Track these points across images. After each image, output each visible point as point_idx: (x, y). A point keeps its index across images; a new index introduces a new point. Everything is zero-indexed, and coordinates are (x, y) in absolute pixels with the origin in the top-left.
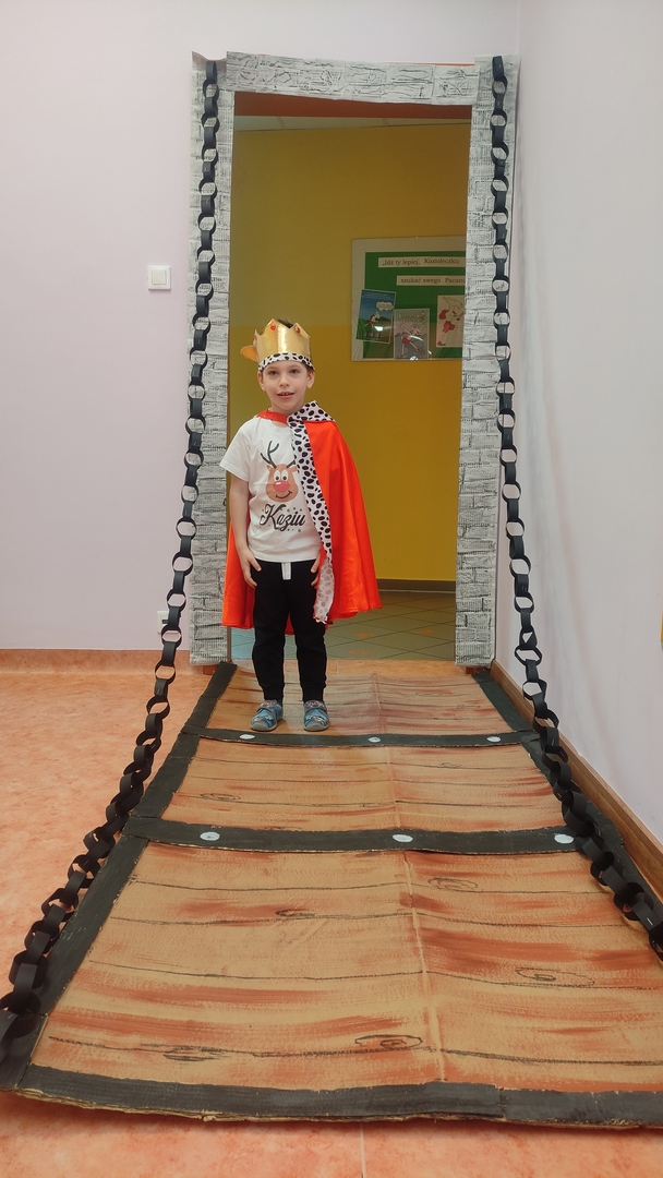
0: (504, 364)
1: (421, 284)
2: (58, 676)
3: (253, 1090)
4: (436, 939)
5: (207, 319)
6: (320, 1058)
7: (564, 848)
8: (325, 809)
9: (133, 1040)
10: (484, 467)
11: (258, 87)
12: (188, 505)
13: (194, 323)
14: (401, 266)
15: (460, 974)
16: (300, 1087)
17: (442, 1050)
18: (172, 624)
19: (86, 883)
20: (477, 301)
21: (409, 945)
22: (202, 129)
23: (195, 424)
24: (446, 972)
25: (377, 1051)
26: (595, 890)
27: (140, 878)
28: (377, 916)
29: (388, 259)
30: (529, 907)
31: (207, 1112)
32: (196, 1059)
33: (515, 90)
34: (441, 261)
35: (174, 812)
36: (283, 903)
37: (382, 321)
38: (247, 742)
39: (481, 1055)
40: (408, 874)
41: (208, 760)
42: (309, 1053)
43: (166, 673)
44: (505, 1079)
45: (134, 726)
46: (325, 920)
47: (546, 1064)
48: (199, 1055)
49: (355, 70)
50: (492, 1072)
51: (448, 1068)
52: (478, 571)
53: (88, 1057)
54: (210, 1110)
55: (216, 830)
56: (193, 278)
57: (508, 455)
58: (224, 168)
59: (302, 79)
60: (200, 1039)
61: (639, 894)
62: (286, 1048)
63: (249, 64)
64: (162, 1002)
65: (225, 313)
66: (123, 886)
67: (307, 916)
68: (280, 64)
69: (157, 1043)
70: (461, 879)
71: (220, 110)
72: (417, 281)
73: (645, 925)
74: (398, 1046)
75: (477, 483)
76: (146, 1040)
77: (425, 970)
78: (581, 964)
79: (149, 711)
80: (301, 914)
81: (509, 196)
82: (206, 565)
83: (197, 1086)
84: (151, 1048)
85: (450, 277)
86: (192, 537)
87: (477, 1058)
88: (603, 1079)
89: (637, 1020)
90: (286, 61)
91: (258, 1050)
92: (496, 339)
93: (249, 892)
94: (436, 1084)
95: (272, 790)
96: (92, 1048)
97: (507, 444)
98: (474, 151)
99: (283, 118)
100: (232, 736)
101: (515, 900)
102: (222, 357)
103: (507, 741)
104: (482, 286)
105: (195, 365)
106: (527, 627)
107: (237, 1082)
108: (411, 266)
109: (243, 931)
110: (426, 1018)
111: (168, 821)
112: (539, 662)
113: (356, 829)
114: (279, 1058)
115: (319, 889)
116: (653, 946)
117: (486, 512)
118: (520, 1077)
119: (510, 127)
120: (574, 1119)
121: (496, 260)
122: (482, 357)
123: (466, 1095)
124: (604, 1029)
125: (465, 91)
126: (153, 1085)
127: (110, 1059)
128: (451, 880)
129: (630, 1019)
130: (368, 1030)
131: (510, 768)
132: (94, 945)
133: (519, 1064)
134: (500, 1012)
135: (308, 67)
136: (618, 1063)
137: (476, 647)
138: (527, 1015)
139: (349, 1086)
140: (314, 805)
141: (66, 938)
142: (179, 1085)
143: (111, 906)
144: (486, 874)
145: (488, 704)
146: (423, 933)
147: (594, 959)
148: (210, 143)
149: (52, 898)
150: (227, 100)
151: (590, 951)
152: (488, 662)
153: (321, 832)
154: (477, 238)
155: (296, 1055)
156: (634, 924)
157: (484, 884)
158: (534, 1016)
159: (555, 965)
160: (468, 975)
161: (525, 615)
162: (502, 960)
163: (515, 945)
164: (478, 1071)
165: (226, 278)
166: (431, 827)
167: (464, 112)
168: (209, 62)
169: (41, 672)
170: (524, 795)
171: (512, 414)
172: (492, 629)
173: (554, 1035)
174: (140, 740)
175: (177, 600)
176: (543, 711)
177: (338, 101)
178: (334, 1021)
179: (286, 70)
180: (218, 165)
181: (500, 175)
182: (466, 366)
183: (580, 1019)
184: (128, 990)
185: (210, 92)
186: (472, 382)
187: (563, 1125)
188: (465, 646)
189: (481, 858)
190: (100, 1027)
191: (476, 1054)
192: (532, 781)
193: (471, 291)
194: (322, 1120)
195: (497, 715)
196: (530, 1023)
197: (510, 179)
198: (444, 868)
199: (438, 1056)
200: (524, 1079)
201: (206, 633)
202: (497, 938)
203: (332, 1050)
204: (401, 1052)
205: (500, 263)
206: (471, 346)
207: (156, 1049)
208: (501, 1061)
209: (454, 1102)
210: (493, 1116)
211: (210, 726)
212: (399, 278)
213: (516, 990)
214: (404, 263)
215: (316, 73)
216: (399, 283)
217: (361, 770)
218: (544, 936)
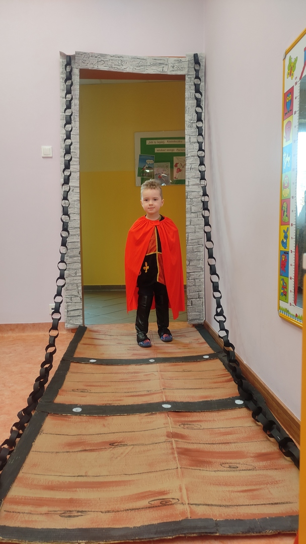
0: (204, 188)
1: (166, 151)
2: (2, 337)
3: (102, 529)
4: (184, 452)
5: (69, 170)
6: (133, 512)
7: (240, 406)
8: (131, 394)
9: (44, 509)
10: (197, 234)
11: (90, 67)
12: (63, 255)
13: (63, 172)
14: (157, 144)
15: (195, 468)
16: (124, 526)
17: (188, 504)
18: (57, 310)
19: (19, 436)
20: (191, 160)
21: (171, 456)
22: (65, 85)
23: (65, 218)
24: (189, 467)
25: (159, 506)
26: (254, 425)
27: (44, 432)
28: (156, 443)
29: (151, 141)
30: (225, 435)
32: (74, 516)
33: (204, 68)
34: (174, 142)
35: (60, 399)
36: (112, 440)
37: (149, 168)
38: (93, 363)
39: (206, 505)
40: (170, 423)
41: (75, 373)
42: (128, 510)
43: (54, 333)
44: (218, 515)
45: (40, 359)
46: (132, 447)
47: (236, 507)
48: (76, 514)
49: (133, 60)
50: (211, 512)
51: (192, 512)
52: (196, 280)
53: (23, 519)
54: (82, 540)
55: (80, 407)
56: (63, 152)
57: (207, 229)
58: (76, 103)
59: (110, 63)
60: (76, 506)
61: (274, 425)
62: (117, 508)
63: (86, 56)
64: (57, 490)
65: (78, 167)
66: (37, 436)
67: (124, 445)
68: (99, 57)
69: (56, 510)
70: (194, 423)
71: (73, 77)
72: (164, 150)
73: (277, 440)
74: (168, 503)
75: (194, 241)
76: (51, 509)
77: (179, 467)
78: (249, 460)
79: (46, 351)
80: (121, 445)
81: (203, 114)
82: (72, 282)
83: (75, 529)
84: (53, 513)
85: (179, 149)
86: (65, 270)
87: (205, 507)
88: (262, 513)
89: (275, 484)
90: (102, 55)
91: (103, 510)
92: (200, 177)
93: (96, 436)
94: (186, 520)
95: (105, 386)
96: (25, 515)
97: (207, 224)
98: (187, 94)
99: (102, 80)
100: (86, 361)
101: (219, 432)
102: (77, 187)
103: (212, 357)
104: (193, 154)
105: (65, 191)
106: (219, 306)
107: (94, 526)
108: (161, 144)
109: (94, 454)
110: (181, 489)
111: (57, 404)
112: (225, 321)
113: (145, 403)
114: (114, 513)
115: (129, 432)
116: (280, 449)
117: (199, 253)
118: (224, 514)
119: (202, 84)
120: (249, 532)
121: (198, 142)
122: (194, 185)
123: (200, 524)
124: (261, 489)
125: (182, 69)
126: (55, 530)
127: (34, 519)
128: (190, 425)
129: (272, 484)
130: (154, 497)
131: (214, 370)
132: (24, 465)
133: (224, 508)
134: (214, 484)
135: (112, 58)
136: (267, 504)
137: (197, 315)
138: (226, 485)
139: (146, 524)
140: (125, 392)
141: (10, 462)
142: (67, 529)
143: (32, 445)
144: (205, 421)
145: (203, 340)
146: (177, 450)
147: (255, 457)
148: (69, 92)
149: (3, 444)
150: (76, 72)
151: (253, 453)
152: (202, 321)
153: (129, 405)
154: (190, 133)
155: (122, 511)
156: (272, 439)
157: (204, 425)
158: (229, 485)
159: (238, 461)
160: (199, 468)
161: (218, 300)
162: (213, 460)
163: (219, 453)
164: (205, 513)
165: (78, 152)
166: (179, 400)
167: (182, 78)
168: (67, 56)
170: (221, 382)
171: (209, 210)
172: (204, 306)
173: (239, 493)
174: (43, 365)
175: (58, 299)
176: (228, 344)
177: (126, 73)
178: (138, 494)
179: (103, 59)
180: (73, 101)
181: (199, 105)
182: (187, 189)
183: (250, 485)
184: (41, 485)
185: (68, 69)
186: (190, 196)
187: (244, 535)
188: (192, 315)
190: (29, 504)
192: (224, 375)
193: (188, 155)
194: (135, 541)
195: (207, 345)
196: (227, 489)
197: (203, 107)
198: (186, 419)
199: (187, 507)
200: (226, 515)
201: (72, 313)
202: (211, 450)
203: (138, 508)
204: (170, 506)
205: (200, 144)
206: (189, 180)
207: (55, 513)
208: (215, 507)
209: (195, 528)
210: (213, 533)
211: (75, 356)
212: (156, 149)
213: (221, 474)
214: (158, 142)
215: (116, 60)
216: (156, 151)
217: (146, 375)
218: (232, 448)
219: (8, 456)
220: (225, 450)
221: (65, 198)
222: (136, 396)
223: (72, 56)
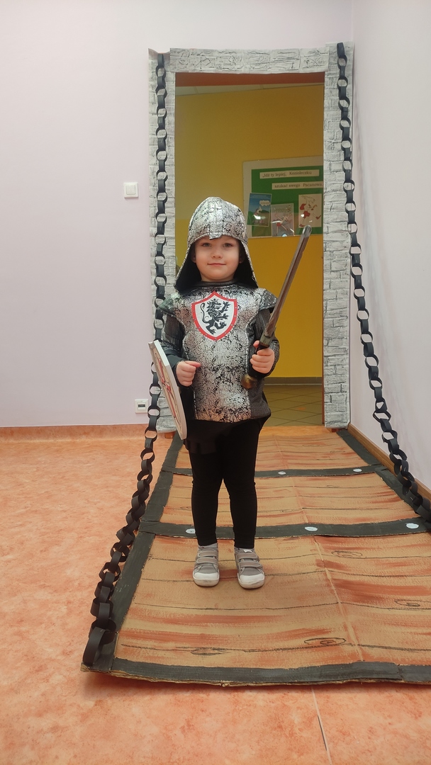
0: (354, 236)
1: (288, 188)
2: (74, 443)
3: (248, 669)
4: (342, 585)
5: (164, 215)
6: (285, 652)
7: (414, 532)
9: (171, 645)
10: (339, 301)
11: (190, 69)
13: (156, 217)
14: (275, 177)
15: (361, 604)
16: (276, 667)
17: (359, 645)
18: (154, 406)
19: (123, 559)
20: (332, 196)
21: (327, 589)
22: (156, 96)
23: (161, 281)
24: (353, 603)
25: (319, 646)
27: (154, 556)
29: (266, 173)
30: (399, 566)
31: (224, 682)
32: (210, 654)
33: (352, 64)
34: (300, 173)
35: (166, 518)
37: (259, 215)
39: (383, 647)
40: (319, 549)
41: (180, 487)
42: (278, 649)
44: (400, 660)
45: (128, 470)
47: (423, 651)
48: (212, 652)
49: (250, 55)
50: (391, 656)
51: (364, 654)
52: (338, 367)
53: (147, 655)
54: (226, 680)
56: (154, 190)
57: (359, 293)
58: (170, 120)
59: (217, 63)
60: (211, 644)
62: (263, 647)
63: (184, 55)
64: (183, 624)
65: (173, 210)
66: (146, 561)
68: (203, 54)
69: (186, 646)
70: (352, 551)
71: (167, 84)
72: (285, 186)
74: (331, 644)
75: (335, 311)
76: (179, 645)
77: (339, 602)
79: (142, 457)
81: (351, 130)
83: (215, 668)
84: (183, 649)
85: (307, 183)
87: (381, 649)
90: (207, 52)
91: (246, 649)
92: (347, 220)
94: (359, 663)
95: (223, 504)
96: (148, 650)
97: (358, 285)
98: (327, 102)
101: (387, 562)
102: (171, 238)
103: (365, 471)
104: (334, 187)
105: (159, 244)
106: (379, 398)
107: (238, 665)
108: (281, 177)
110: (346, 628)
111: (165, 524)
112: (389, 420)
113: (281, 524)
114: (260, 652)
117: (341, 329)
119: (350, 87)
121: (345, 170)
122: (335, 232)
123: (378, 669)
125: (320, 63)
126: (188, 668)
127: (159, 655)
128: (346, 552)
130: (310, 635)
131: (371, 487)
132: (135, 594)
133: (406, 652)
134: (389, 624)
135: (221, 55)
137: (338, 416)
138: (406, 625)
139: (305, 666)
141: (118, 590)
142: (205, 668)
143: (141, 572)
144: (367, 548)
145: (350, 450)
146: (334, 581)
148: (161, 105)
149: (105, 568)
150: (171, 77)
152: (346, 425)
154: (330, 157)
155: (270, 650)
157: (366, 554)
158: (410, 626)
159: (418, 598)
160: (367, 604)
161: (377, 391)
162: (385, 596)
163: (388, 587)
164: (382, 656)
165: (173, 189)
166: (327, 522)
167: (318, 78)
168: (159, 55)
169: (63, 440)
170: (382, 502)
171: (361, 267)
172: (348, 403)
173: (425, 636)
174: (140, 477)
175: (155, 390)
177: (240, 74)
178: (289, 632)
179: (207, 57)
180: (166, 119)
181: (345, 117)
182: (326, 237)
184: (162, 618)
185: (160, 73)
186: (330, 247)
188: (331, 415)
189: (362, 539)
190: (151, 638)
191: (379, 647)
192: (386, 494)
193: (327, 190)
194: (293, 684)
195: (357, 456)
196: (409, 630)
197: (351, 118)
198: (340, 545)
199: (357, 648)
200: (411, 660)
203: (291, 647)
204: (336, 647)
205: (347, 172)
206: (329, 225)
207: (185, 649)
208: (395, 651)
209: (372, 672)
210: (395, 680)
211: (178, 466)
212: (274, 185)
213: (397, 612)
214: (277, 175)
215: (226, 58)
216: (273, 188)
217: (277, 491)
218: (409, 582)
219: (114, 583)
220: (399, 584)
221: (159, 254)
222: (267, 516)
223: (166, 54)
